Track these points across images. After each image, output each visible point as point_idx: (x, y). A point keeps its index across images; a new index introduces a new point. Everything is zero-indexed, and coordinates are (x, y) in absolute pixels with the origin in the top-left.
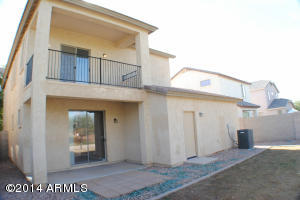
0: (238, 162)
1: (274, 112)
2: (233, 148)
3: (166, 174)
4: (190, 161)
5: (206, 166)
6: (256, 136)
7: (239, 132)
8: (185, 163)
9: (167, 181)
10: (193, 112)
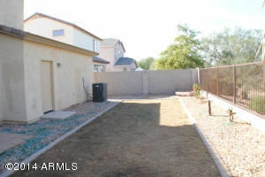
0: (98, 115)
1: (120, 69)
2: (88, 101)
3: (24, 132)
4: (48, 116)
5: (66, 120)
6: (109, 89)
7: (94, 85)
8: (42, 119)
9: (28, 141)
10: (51, 62)
